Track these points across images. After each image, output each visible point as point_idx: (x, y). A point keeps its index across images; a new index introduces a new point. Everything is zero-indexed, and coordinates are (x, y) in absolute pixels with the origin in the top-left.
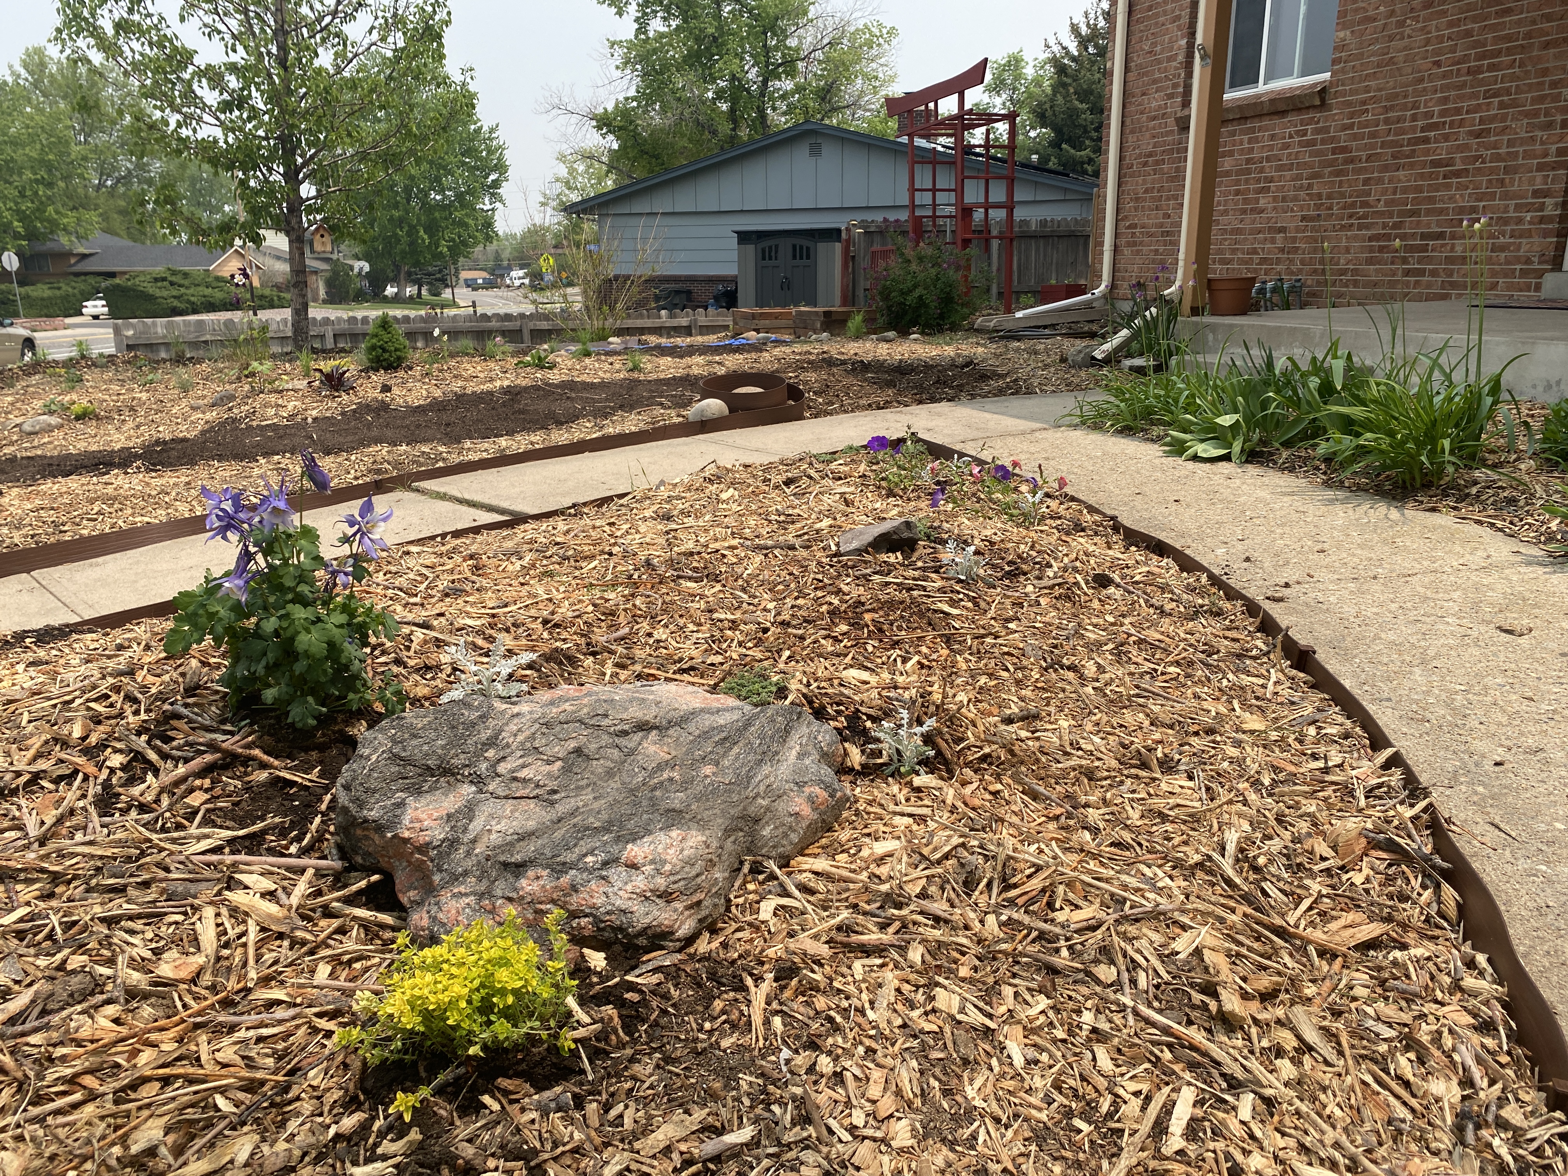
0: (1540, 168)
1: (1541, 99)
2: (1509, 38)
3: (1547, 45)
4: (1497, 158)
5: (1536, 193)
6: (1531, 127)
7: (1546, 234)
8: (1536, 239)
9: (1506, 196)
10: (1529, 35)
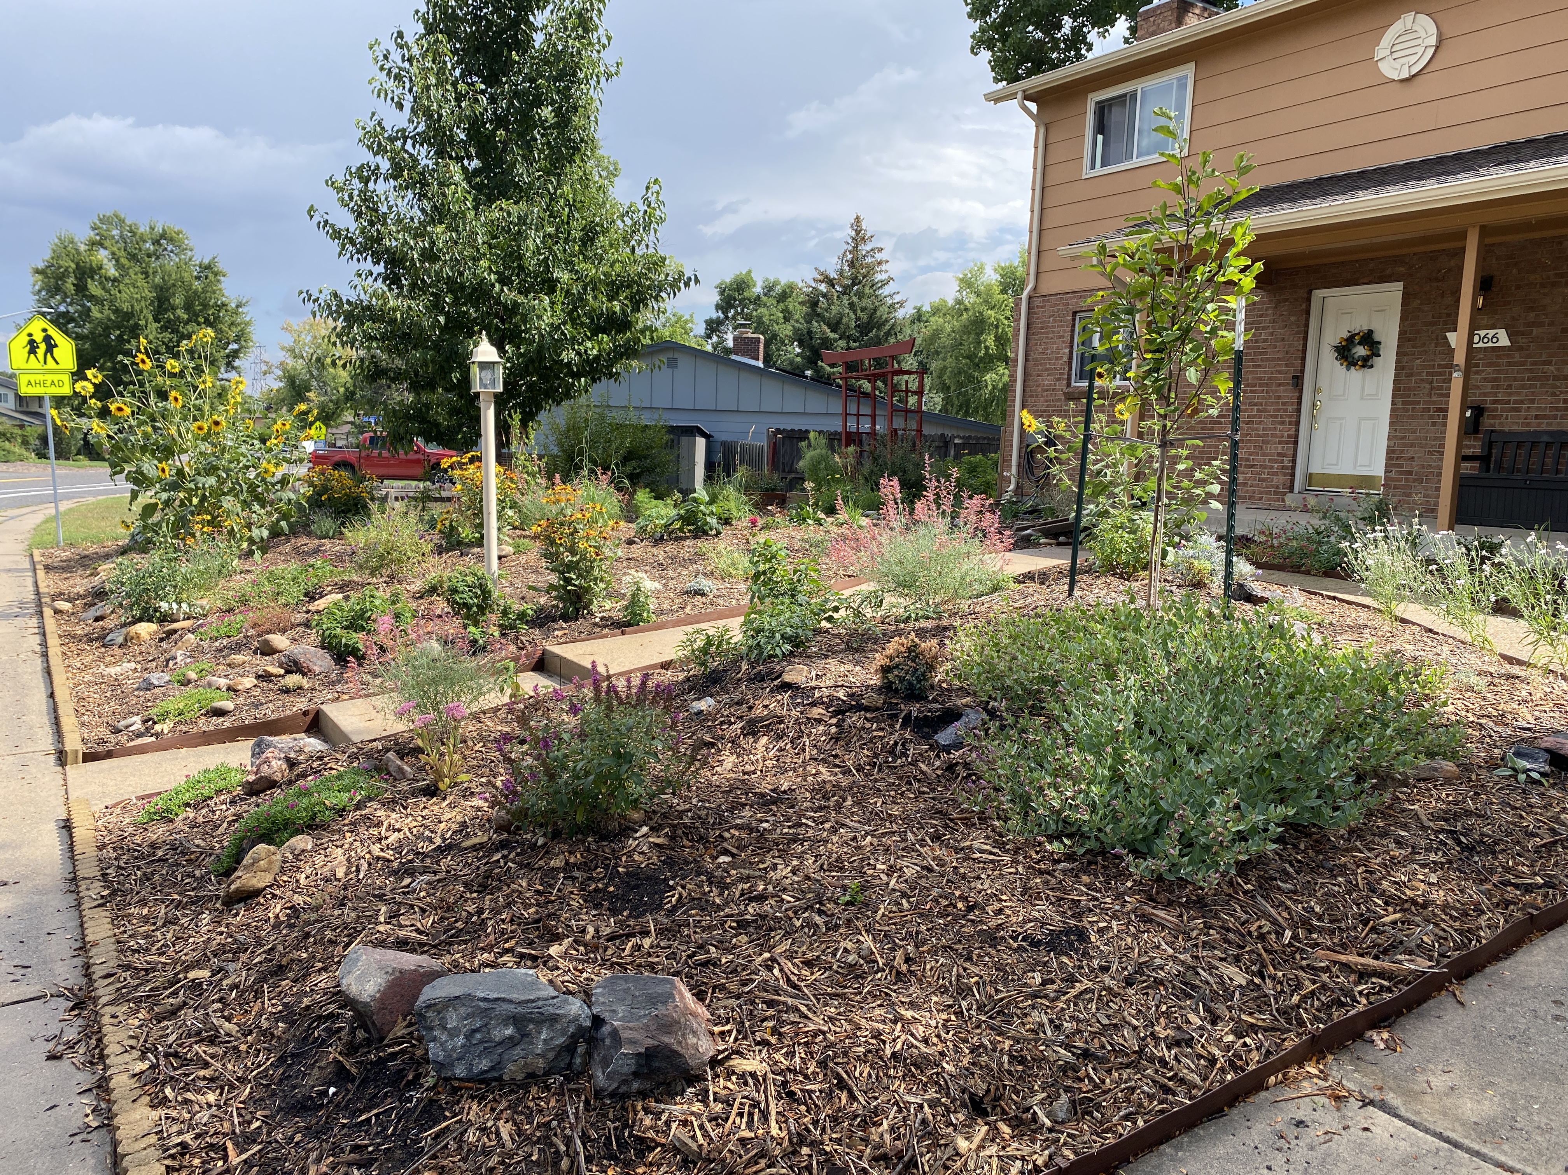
0: (1280, 442)
1: (1279, 410)
2: (1260, 379)
3: (1280, 385)
4: (1258, 435)
5: (1279, 455)
6: (1273, 423)
7: (1285, 475)
8: (1281, 477)
9: (1264, 454)
10: (1270, 379)
